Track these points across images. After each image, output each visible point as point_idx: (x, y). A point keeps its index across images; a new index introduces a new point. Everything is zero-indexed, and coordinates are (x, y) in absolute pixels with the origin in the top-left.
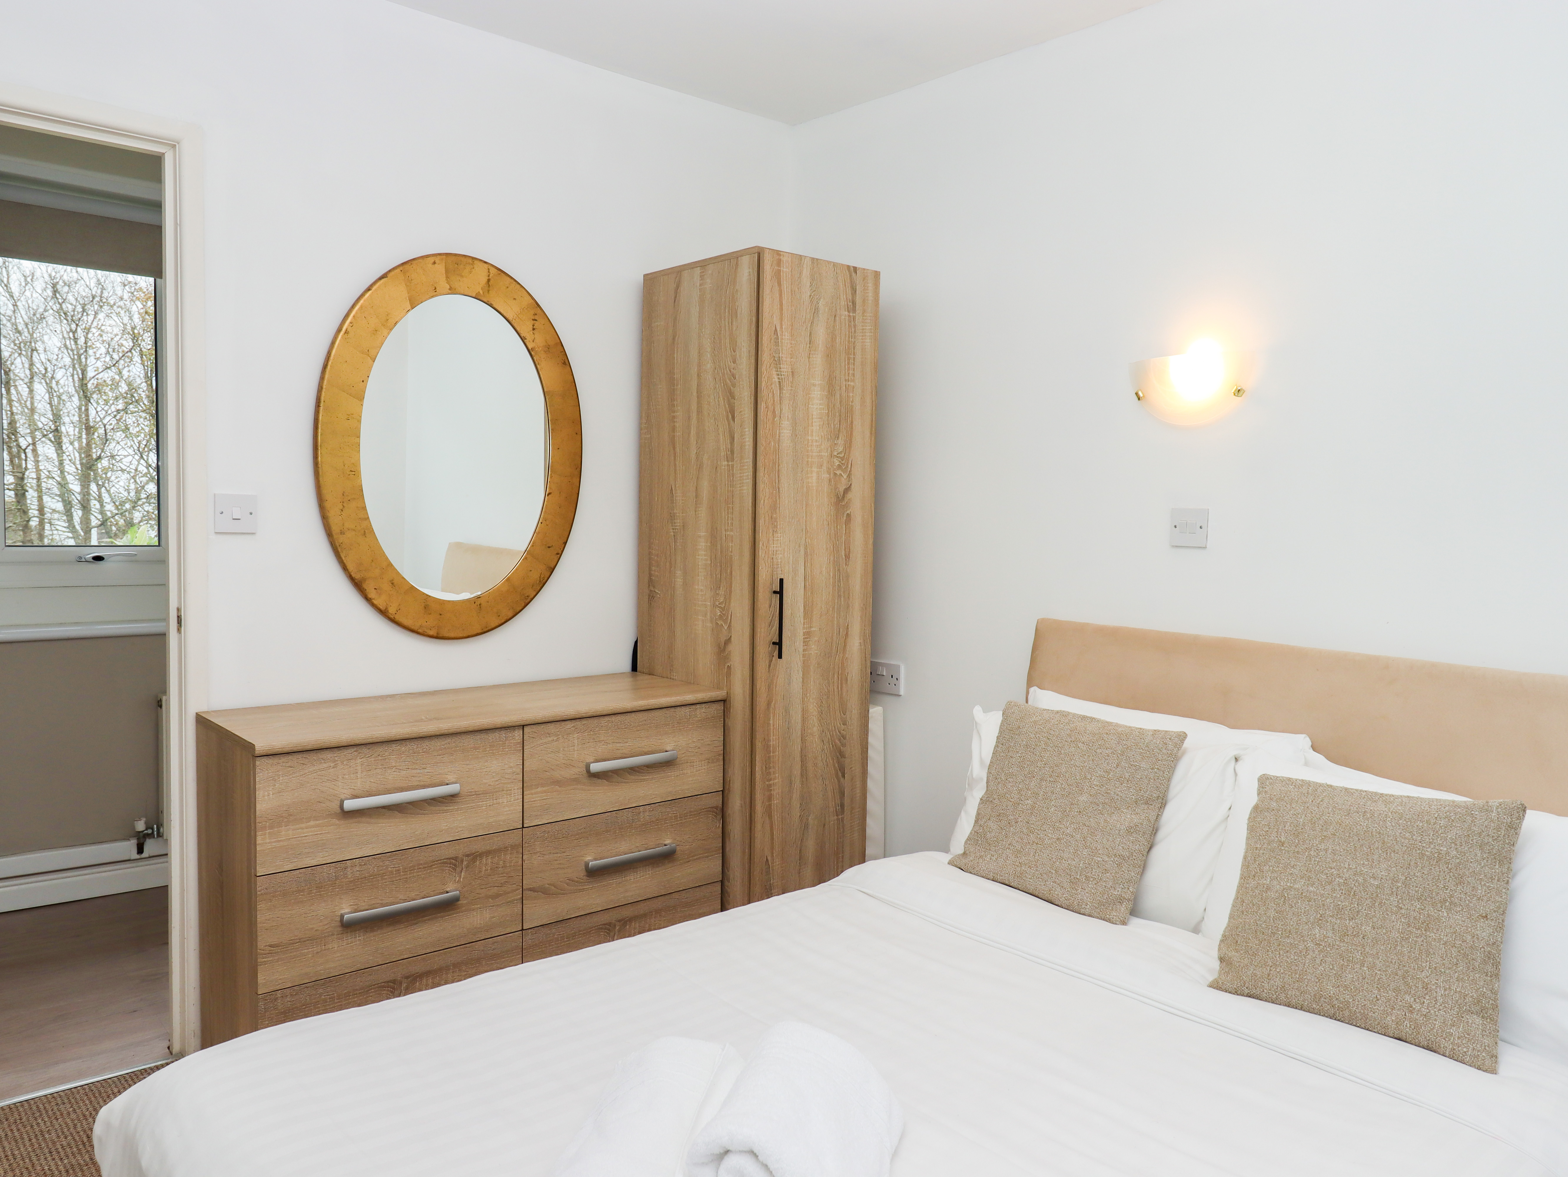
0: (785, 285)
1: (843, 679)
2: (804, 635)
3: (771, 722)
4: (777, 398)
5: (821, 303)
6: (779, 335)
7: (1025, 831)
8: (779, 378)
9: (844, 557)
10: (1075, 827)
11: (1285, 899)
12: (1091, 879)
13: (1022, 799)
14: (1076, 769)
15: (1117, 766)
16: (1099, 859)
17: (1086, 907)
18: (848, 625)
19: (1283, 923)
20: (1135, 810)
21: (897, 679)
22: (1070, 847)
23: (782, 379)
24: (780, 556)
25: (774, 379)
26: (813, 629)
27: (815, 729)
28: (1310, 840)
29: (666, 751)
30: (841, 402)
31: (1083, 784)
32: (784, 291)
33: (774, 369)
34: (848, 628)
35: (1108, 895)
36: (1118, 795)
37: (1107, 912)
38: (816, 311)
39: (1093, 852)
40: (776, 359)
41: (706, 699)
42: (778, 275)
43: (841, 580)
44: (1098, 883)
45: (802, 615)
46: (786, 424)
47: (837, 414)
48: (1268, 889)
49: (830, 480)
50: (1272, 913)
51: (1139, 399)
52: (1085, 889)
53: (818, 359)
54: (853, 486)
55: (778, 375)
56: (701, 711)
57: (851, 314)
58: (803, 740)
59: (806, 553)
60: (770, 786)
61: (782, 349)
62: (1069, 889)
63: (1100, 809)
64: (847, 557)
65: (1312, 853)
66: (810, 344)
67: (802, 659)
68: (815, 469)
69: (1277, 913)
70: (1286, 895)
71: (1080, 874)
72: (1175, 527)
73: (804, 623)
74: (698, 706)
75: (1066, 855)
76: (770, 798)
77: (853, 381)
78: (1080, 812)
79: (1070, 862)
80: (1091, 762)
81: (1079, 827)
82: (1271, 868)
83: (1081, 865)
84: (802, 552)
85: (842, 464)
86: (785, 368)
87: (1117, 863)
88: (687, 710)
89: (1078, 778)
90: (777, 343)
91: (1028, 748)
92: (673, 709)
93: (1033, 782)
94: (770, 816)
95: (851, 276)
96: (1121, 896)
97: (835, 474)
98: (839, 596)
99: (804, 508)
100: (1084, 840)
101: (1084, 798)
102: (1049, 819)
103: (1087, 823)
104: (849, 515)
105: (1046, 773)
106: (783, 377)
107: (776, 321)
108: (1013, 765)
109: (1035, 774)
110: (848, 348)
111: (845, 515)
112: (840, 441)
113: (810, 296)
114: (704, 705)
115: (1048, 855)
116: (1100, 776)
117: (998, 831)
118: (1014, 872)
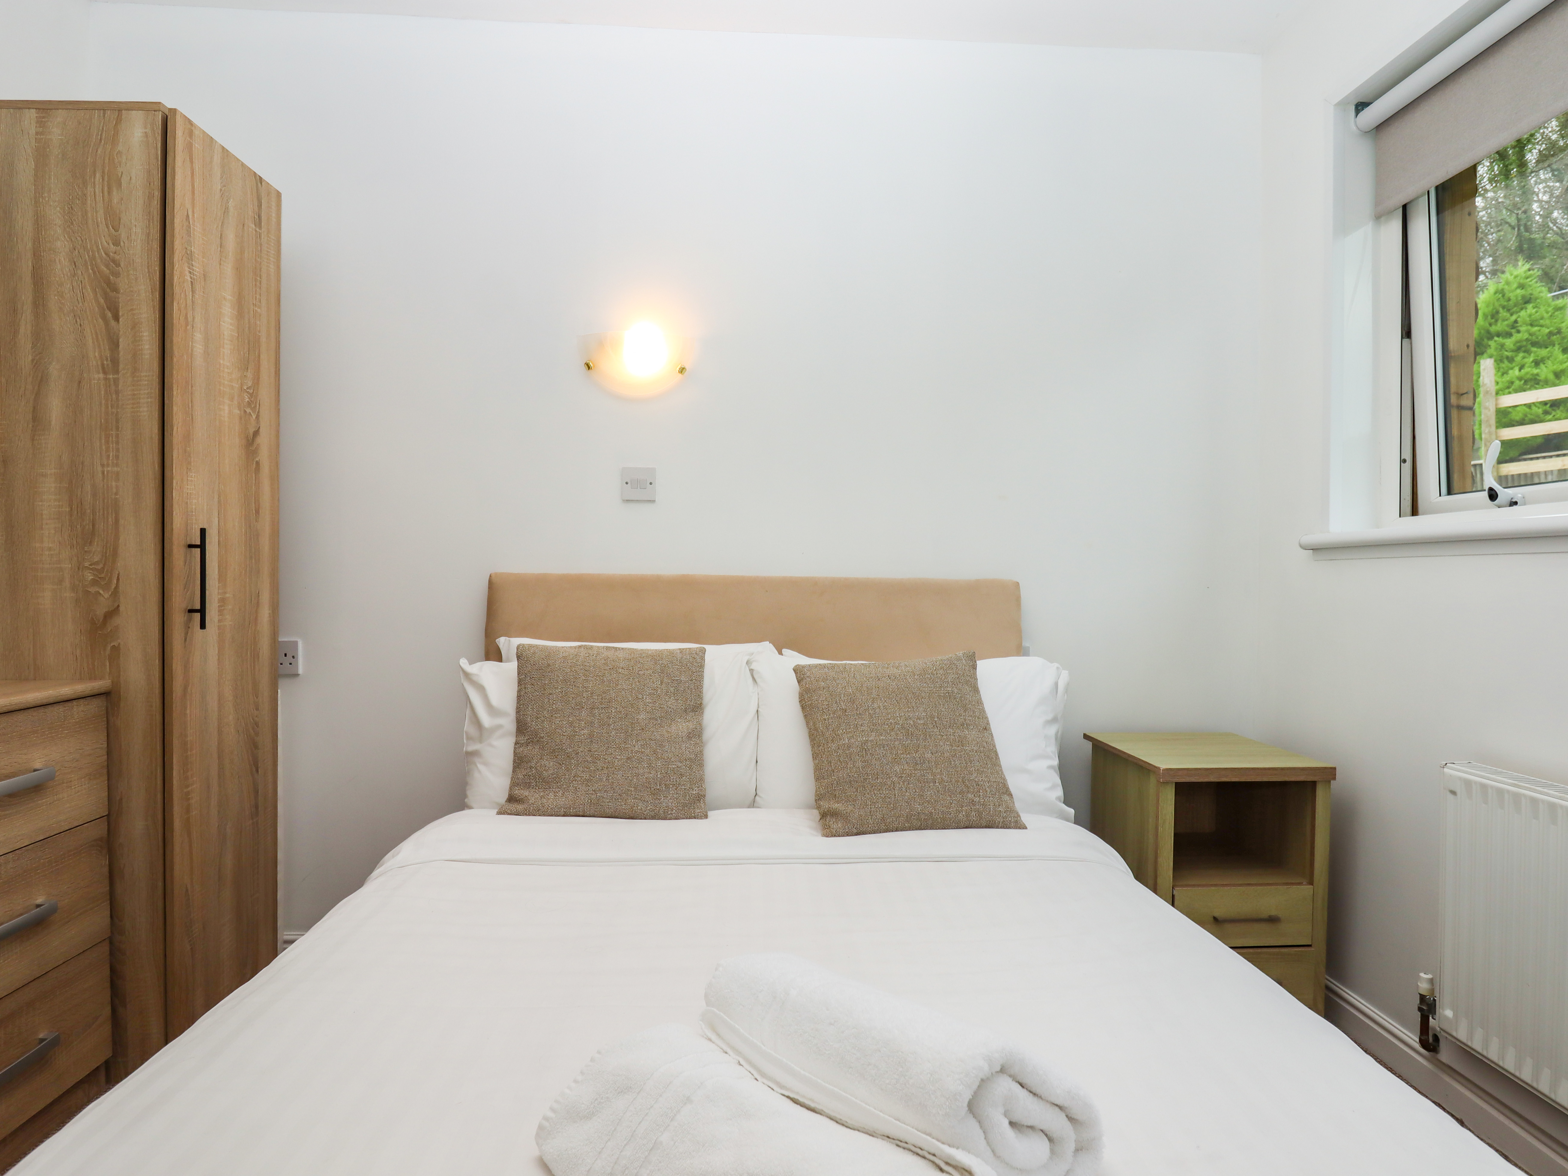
0: (197, 166)
1: (255, 656)
2: (219, 603)
3: (188, 712)
4: (189, 302)
5: (231, 204)
6: (191, 223)
7: (589, 759)
8: (191, 278)
9: (254, 511)
10: (643, 744)
11: (866, 750)
12: (671, 786)
13: (577, 730)
14: (625, 692)
15: (662, 683)
16: (673, 766)
17: (672, 812)
18: (259, 593)
19: (870, 769)
20: (686, 718)
21: (293, 657)
22: (642, 763)
23: (194, 279)
24: (194, 501)
25: (187, 276)
26: (227, 595)
27: (231, 717)
28: (864, 703)
29: (35, 770)
30: (249, 328)
31: (637, 704)
32: (196, 171)
33: (186, 264)
34: (259, 596)
35: (689, 796)
36: (670, 708)
37: (691, 812)
38: (226, 211)
39: (666, 762)
40: (188, 253)
41: (88, 693)
42: (189, 147)
43: (252, 539)
44: (677, 788)
45: (217, 577)
46: (198, 336)
47: (246, 341)
48: (849, 747)
49: (241, 418)
50: (859, 764)
51: (589, 368)
52: (667, 797)
53: (229, 269)
54: (261, 430)
55: (190, 273)
56: (79, 710)
57: (258, 230)
58: (220, 732)
59: (219, 502)
60: (188, 793)
61: (194, 242)
62: (652, 801)
63: (659, 722)
64: (257, 512)
65: (870, 711)
66: (221, 247)
67: (217, 631)
68: (227, 401)
69: (863, 763)
70: (866, 748)
71: (660, 784)
72: (627, 483)
73: (219, 587)
74: (75, 703)
75: (641, 771)
76: (188, 810)
77: (260, 307)
78: (643, 729)
79: (646, 776)
80: (638, 684)
81: (646, 742)
82: (845, 731)
83: (659, 776)
84: (216, 499)
85: (251, 401)
86: (198, 268)
87: (688, 766)
88: (59, 710)
89: (630, 699)
90: (189, 234)
91: (567, 683)
92: (42, 710)
93: (584, 712)
94: (189, 834)
95: (257, 185)
96: (699, 794)
97: (245, 412)
98: (251, 558)
99: (217, 446)
100: (655, 754)
101: (642, 716)
102: (613, 742)
103: (653, 737)
104: (258, 463)
105: (596, 701)
106: (195, 277)
107: (188, 205)
108: (555, 701)
109: (584, 704)
110: (255, 268)
111: (255, 463)
112: (249, 374)
113: (221, 190)
114: (82, 700)
115: (622, 776)
116: (650, 694)
117: (556, 767)
118: (589, 801)
